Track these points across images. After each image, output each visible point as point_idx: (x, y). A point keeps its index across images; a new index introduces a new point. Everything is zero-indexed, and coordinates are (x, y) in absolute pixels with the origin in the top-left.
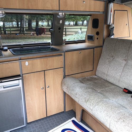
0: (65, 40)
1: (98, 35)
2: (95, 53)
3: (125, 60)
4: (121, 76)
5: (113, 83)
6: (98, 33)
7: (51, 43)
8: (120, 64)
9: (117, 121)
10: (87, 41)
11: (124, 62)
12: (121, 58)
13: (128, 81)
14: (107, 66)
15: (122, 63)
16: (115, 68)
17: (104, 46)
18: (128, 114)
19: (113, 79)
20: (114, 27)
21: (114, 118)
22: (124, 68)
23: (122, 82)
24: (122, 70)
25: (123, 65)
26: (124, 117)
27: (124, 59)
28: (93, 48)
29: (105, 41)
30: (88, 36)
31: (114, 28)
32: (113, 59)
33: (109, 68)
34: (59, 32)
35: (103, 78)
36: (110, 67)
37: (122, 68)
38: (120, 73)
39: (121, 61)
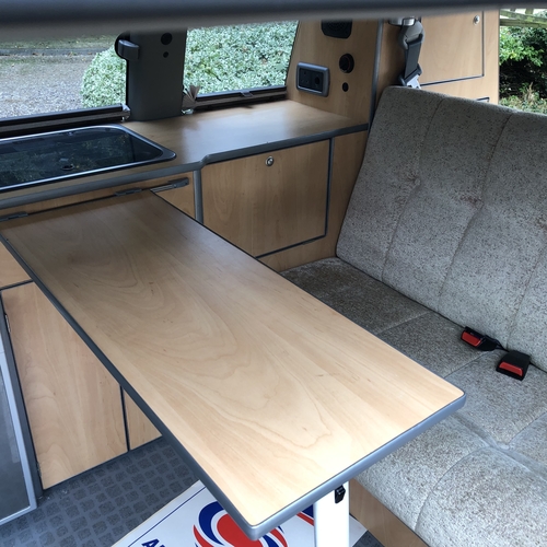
0: (194, 90)
1: (349, 72)
2: (335, 159)
3: (470, 199)
4: (449, 269)
5: (412, 296)
6: (347, 63)
7: (125, 107)
8: (450, 218)
9: (453, 507)
10: (294, 91)
11: (468, 211)
12: (452, 191)
13: (483, 295)
14: (389, 220)
15: (458, 211)
16: (427, 231)
17: (375, 125)
18: (495, 472)
19: (413, 281)
20: (424, 34)
21: (438, 493)
22: (465, 235)
23: (454, 295)
24: (455, 244)
25: (463, 223)
26: (480, 489)
27: (469, 194)
28: (329, 138)
29: (381, 103)
30: (303, 72)
31: (423, 42)
32: (418, 188)
33: (396, 231)
34: (166, 55)
35: (369, 271)
36: (402, 228)
37: (458, 235)
38: (448, 259)
39: (452, 202)
